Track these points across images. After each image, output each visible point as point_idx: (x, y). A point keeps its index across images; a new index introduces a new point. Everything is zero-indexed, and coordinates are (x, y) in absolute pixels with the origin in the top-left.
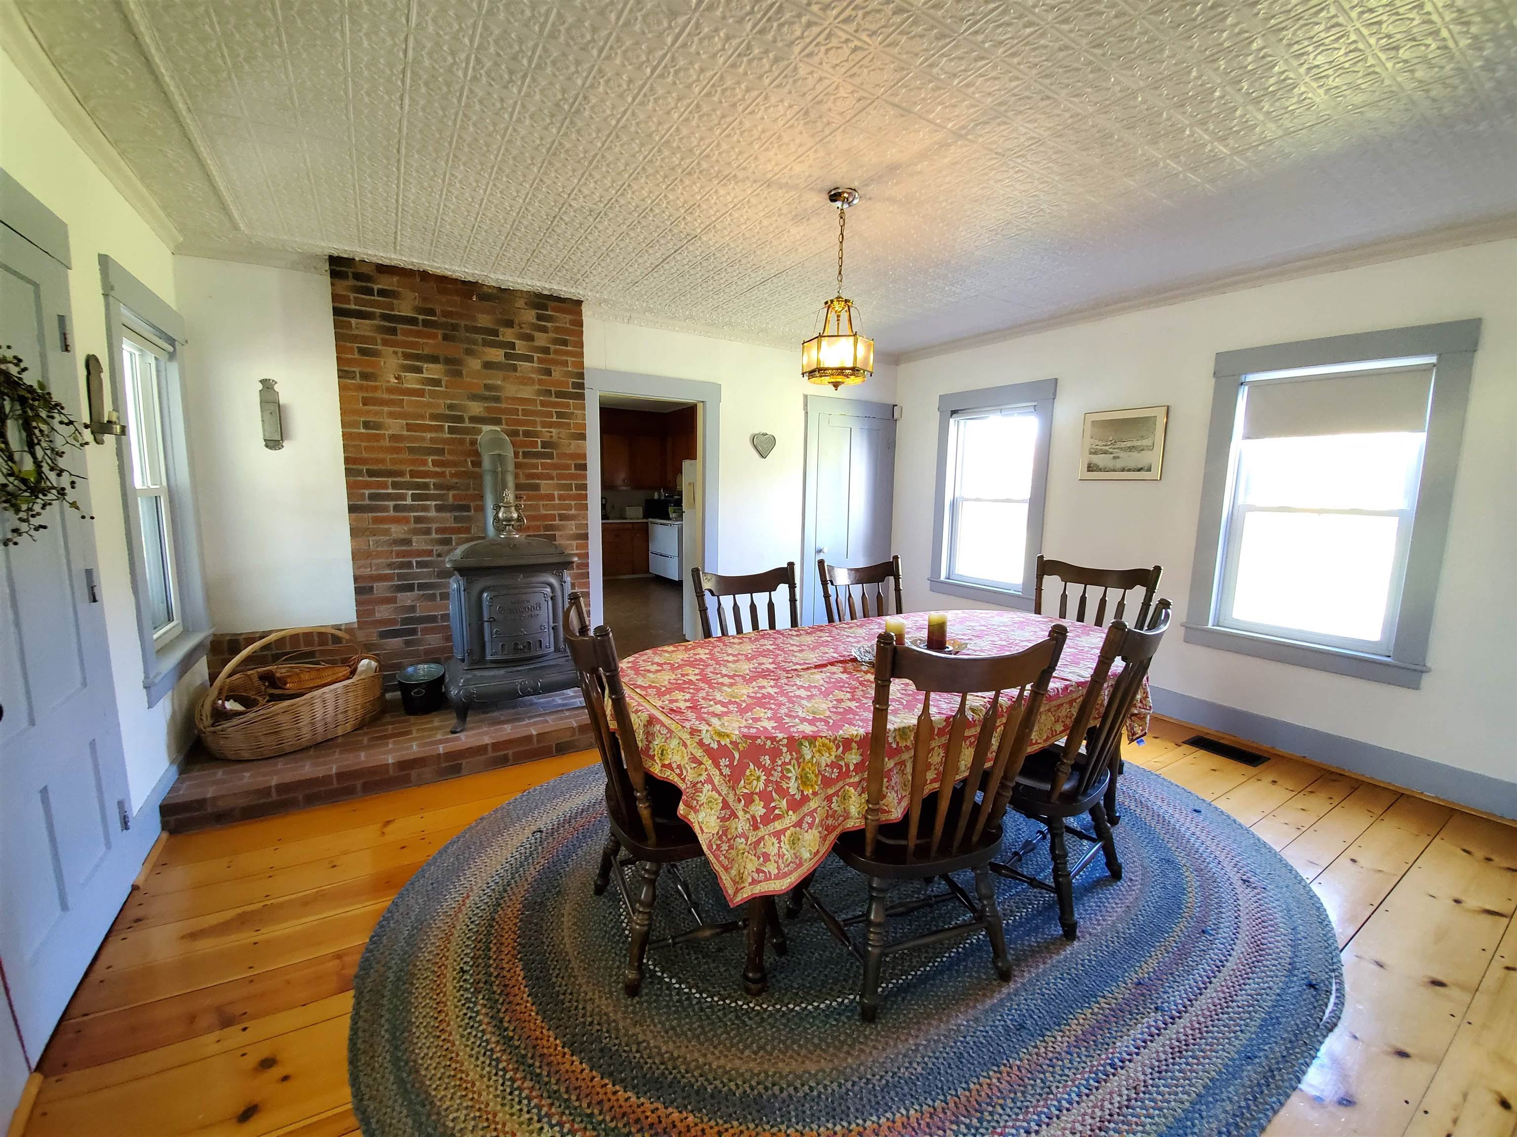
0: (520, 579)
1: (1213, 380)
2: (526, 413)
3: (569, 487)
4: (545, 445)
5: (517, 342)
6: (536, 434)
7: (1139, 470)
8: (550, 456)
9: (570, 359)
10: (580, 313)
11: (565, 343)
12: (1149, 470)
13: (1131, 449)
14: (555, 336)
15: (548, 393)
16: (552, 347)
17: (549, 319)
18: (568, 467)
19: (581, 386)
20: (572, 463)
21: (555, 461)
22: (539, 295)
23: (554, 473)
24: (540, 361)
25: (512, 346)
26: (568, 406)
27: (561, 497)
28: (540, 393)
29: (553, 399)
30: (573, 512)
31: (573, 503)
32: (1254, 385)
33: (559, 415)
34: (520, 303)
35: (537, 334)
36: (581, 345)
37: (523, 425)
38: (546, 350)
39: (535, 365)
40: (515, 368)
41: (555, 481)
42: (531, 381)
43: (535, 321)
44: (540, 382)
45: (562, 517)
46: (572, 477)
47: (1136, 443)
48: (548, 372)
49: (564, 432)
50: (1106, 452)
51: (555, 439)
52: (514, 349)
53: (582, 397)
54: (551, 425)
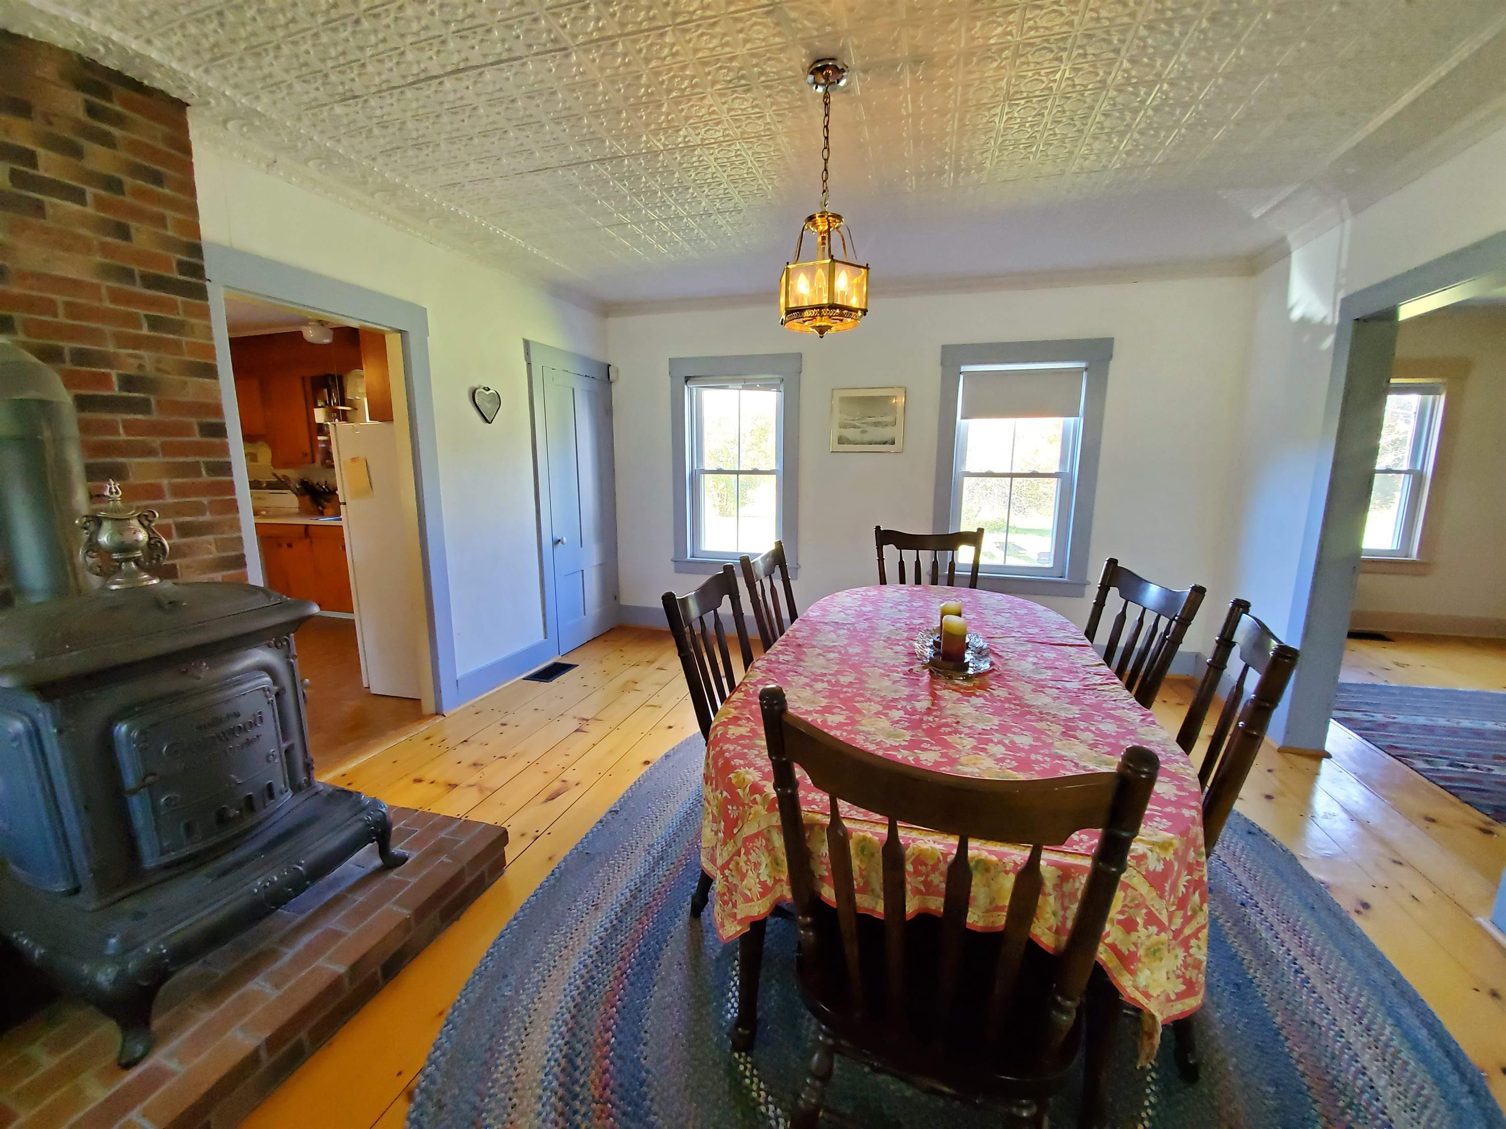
0: (206, 673)
1: (939, 368)
2: (73, 310)
3: (192, 469)
4: (128, 382)
5: (41, 152)
6: (105, 360)
7: (885, 443)
8: (143, 406)
9: (170, 214)
10: (183, 127)
11: (157, 179)
12: (893, 443)
13: (876, 424)
14: (130, 157)
15: (127, 275)
16: (129, 182)
17: (118, 120)
18: (184, 430)
19: (198, 271)
20: (193, 421)
21: (155, 417)
22: (89, 65)
23: (156, 441)
24: (100, 204)
25: (30, 158)
26: (173, 307)
27: (177, 491)
28: (107, 271)
29: (138, 289)
30: (208, 517)
31: (205, 500)
32: (970, 375)
33: (155, 323)
34: (48, 71)
35: (90, 147)
36: (190, 189)
37: (71, 338)
38: (113, 185)
39: (90, 210)
40: (39, 209)
41: (160, 459)
42: (87, 247)
43: (82, 115)
44: (104, 249)
45: (185, 530)
46: (198, 449)
47: (880, 419)
48: (123, 232)
49: (170, 359)
50: (855, 427)
51: (150, 370)
52: (35, 166)
53: (200, 292)
54: (137, 342)
